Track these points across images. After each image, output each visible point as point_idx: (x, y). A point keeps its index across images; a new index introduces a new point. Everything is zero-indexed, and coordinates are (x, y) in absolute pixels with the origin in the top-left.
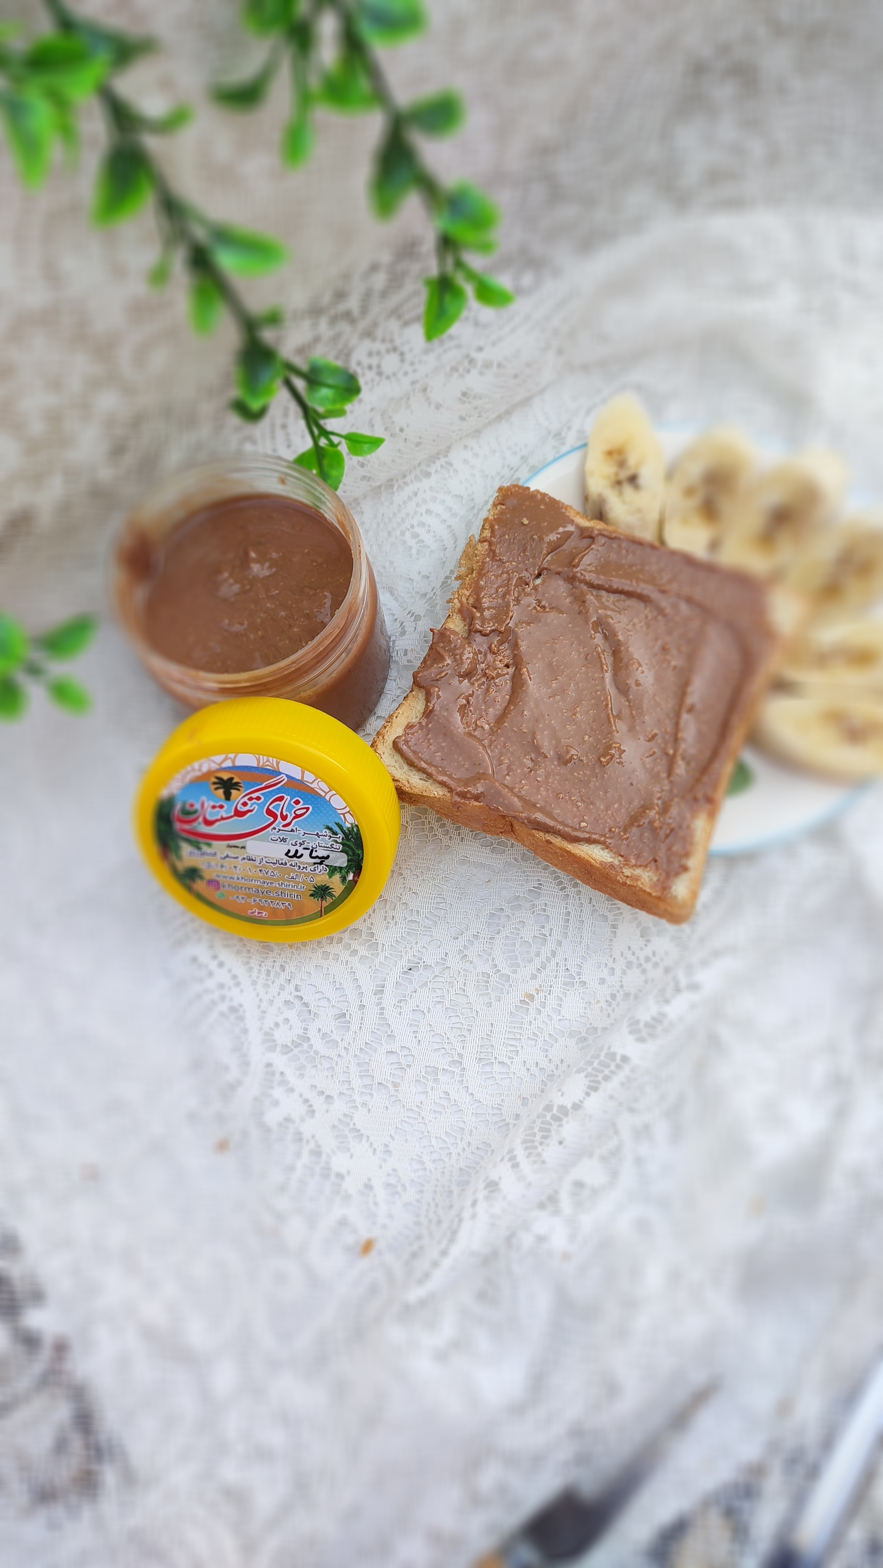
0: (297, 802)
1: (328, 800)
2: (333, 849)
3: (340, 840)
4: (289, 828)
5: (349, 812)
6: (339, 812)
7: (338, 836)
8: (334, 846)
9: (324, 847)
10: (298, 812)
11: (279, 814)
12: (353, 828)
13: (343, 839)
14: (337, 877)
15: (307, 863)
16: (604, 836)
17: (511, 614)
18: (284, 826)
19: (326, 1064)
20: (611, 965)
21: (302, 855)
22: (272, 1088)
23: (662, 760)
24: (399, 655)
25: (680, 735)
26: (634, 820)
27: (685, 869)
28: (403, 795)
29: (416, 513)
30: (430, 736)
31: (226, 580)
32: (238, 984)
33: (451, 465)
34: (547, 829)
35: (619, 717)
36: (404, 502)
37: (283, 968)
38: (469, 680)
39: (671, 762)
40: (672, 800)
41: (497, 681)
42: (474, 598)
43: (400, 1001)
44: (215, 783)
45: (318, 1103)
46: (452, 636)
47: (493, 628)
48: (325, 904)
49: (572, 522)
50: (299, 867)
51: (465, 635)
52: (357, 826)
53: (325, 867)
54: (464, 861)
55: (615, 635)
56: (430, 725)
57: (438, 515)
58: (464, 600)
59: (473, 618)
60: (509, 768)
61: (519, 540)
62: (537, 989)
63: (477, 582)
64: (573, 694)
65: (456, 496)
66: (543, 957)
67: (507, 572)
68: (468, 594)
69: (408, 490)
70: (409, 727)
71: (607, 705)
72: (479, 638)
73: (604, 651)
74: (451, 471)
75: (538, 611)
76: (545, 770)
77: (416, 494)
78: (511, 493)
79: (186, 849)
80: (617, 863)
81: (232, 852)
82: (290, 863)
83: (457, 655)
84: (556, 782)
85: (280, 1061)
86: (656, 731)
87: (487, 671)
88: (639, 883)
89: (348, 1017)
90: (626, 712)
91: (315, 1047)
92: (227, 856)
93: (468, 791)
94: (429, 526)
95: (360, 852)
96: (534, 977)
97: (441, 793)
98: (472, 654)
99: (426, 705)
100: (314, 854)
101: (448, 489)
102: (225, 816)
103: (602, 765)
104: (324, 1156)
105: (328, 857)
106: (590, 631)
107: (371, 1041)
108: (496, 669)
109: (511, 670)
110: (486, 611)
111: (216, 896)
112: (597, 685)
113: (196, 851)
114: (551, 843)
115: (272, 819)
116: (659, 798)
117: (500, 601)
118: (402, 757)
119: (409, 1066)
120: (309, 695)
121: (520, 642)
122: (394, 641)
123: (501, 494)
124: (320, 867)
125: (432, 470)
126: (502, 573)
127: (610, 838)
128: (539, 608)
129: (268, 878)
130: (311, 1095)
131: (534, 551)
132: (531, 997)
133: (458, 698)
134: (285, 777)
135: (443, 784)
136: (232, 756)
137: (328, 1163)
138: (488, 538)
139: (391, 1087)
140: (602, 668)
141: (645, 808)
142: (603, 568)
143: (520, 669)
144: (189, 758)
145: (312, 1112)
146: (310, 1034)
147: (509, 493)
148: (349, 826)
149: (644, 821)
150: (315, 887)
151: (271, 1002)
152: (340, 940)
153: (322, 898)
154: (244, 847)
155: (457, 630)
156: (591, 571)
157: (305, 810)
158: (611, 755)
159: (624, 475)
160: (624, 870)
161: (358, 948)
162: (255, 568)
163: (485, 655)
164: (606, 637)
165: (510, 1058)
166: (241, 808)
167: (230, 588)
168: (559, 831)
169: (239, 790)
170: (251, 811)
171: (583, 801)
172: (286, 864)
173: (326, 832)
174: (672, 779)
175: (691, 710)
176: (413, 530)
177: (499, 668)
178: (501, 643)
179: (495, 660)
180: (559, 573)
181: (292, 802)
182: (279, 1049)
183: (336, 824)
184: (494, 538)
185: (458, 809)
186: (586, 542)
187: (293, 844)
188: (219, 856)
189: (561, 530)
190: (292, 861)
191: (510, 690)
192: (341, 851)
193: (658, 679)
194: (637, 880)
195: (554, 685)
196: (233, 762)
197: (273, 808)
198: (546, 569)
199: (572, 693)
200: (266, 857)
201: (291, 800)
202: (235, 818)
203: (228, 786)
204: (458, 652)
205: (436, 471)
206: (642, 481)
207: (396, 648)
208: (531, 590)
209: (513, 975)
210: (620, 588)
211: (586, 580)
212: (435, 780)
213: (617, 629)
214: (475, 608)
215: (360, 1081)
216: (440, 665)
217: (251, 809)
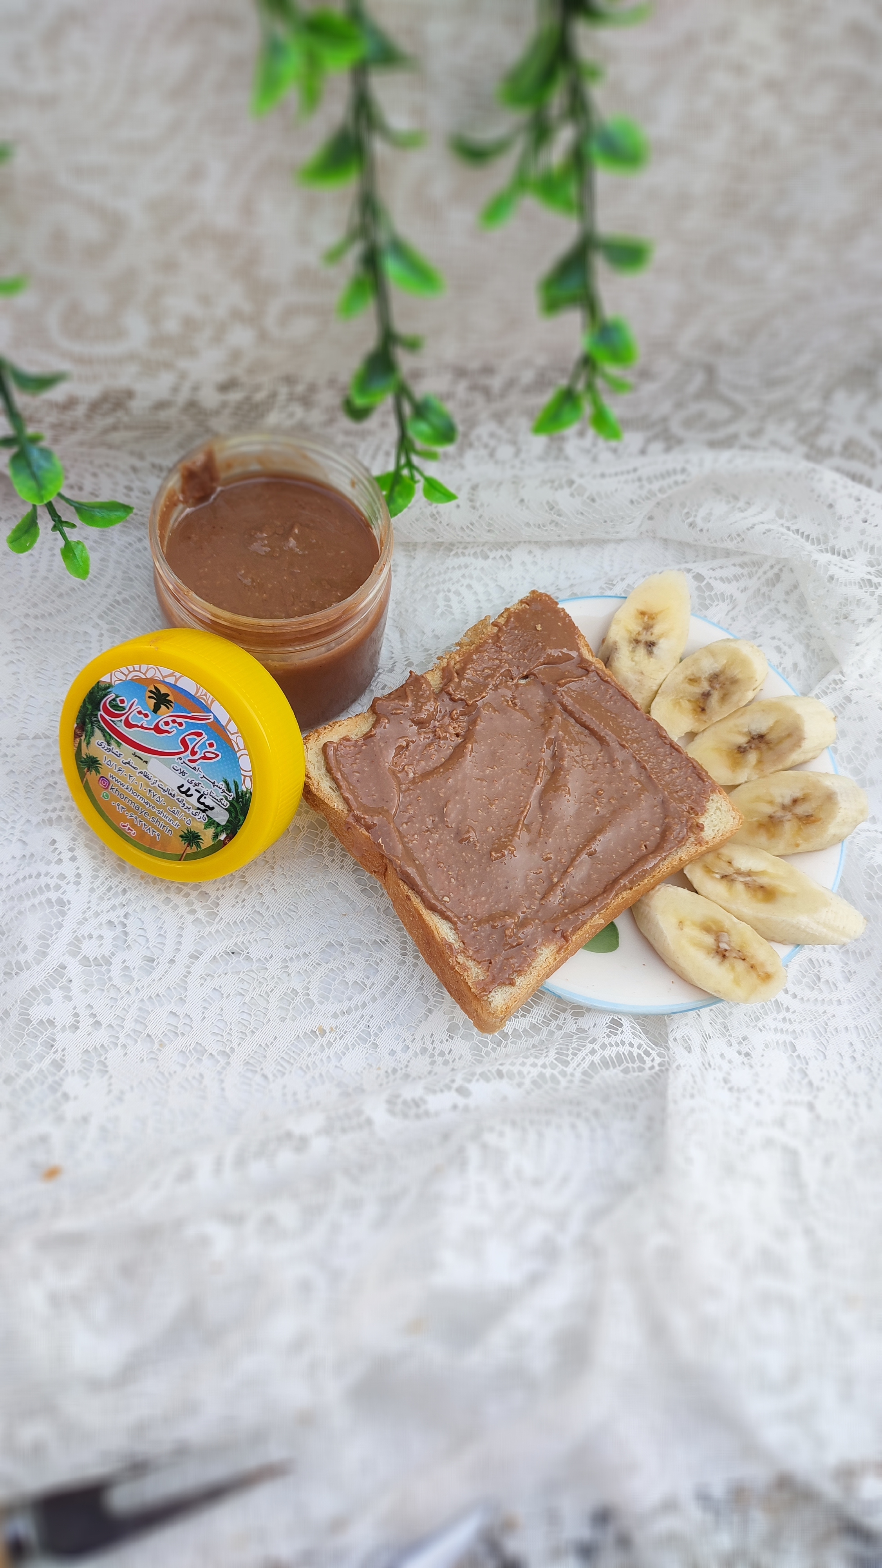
0: (211, 745)
1: (238, 756)
2: (220, 803)
3: (230, 799)
4: (193, 765)
5: (250, 777)
6: (242, 772)
7: (230, 794)
8: (223, 802)
9: (214, 797)
10: (208, 755)
11: (191, 747)
12: (246, 794)
13: (233, 798)
14: (211, 831)
15: (192, 805)
16: (459, 918)
17: (484, 694)
18: (190, 761)
19: (113, 994)
20: (408, 1043)
21: (191, 795)
22: (54, 988)
23: (544, 882)
24: (377, 686)
25: (570, 870)
26: (491, 918)
27: (512, 984)
28: (308, 793)
29: (459, 581)
30: (359, 756)
31: (263, 539)
32: (77, 883)
33: (510, 559)
34: (413, 886)
35: (528, 827)
36: (453, 568)
37: (124, 891)
38: (419, 729)
39: (552, 887)
40: (534, 920)
41: (441, 742)
42: (461, 665)
43: (208, 975)
44: (151, 691)
45: (86, 1022)
46: (424, 685)
47: (463, 697)
48: (189, 851)
49: (578, 650)
50: (184, 805)
51: (437, 691)
52: (251, 793)
53: (205, 816)
54: (333, 886)
55: (562, 759)
56: (364, 747)
57: (475, 593)
58: (452, 663)
59: (450, 680)
60: (410, 820)
61: (525, 640)
62: (331, 1028)
63: (471, 655)
64: (500, 788)
65: (500, 586)
66: (352, 1004)
67: (500, 660)
68: (458, 660)
69: (462, 560)
70: (346, 739)
71: (523, 812)
72: (446, 698)
73: (545, 767)
74: (507, 565)
75: (509, 705)
76: (440, 836)
77: (466, 566)
78: (540, 599)
79: (98, 738)
80: (456, 946)
81: (134, 761)
82: (178, 797)
83: (420, 702)
84: (443, 852)
85: (74, 969)
86: (551, 856)
87: (438, 729)
88: (466, 974)
89: (155, 963)
90: (535, 827)
91: (111, 974)
92: (128, 763)
93: (364, 818)
94: (463, 598)
95: (242, 818)
96: (335, 1016)
97: (340, 808)
98: (433, 708)
99: (371, 729)
100: (202, 800)
101: (496, 577)
102: (144, 725)
103: (490, 859)
104: (63, 1071)
105: (213, 808)
106: (543, 745)
107: (163, 995)
108: (446, 732)
109: (459, 740)
110: (465, 681)
111: (103, 795)
112: (524, 791)
113: (105, 744)
114: (410, 900)
115: (183, 749)
116: (523, 913)
117: (481, 679)
118: (325, 760)
119: (183, 1034)
120: (275, 666)
121: (478, 722)
122: (380, 674)
123: (532, 595)
124: (202, 814)
125: (491, 555)
126: (496, 659)
127: (462, 922)
128: (510, 703)
129: (152, 801)
130: (83, 1013)
131: (532, 655)
132: (323, 1032)
133: (401, 738)
134: (212, 717)
135: (346, 800)
136: (178, 675)
137: (62, 1080)
138: (499, 625)
139: (157, 1046)
140: (536, 780)
141: (507, 913)
142: (583, 698)
143: (467, 743)
144: (141, 658)
145: (75, 1027)
146: (114, 960)
147: (539, 599)
148: (245, 789)
149: (498, 924)
150: (188, 830)
151: (97, 914)
152: (187, 895)
153: (189, 844)
154: (146, 762)
155: (432, 683)
156: (571, 697)
157: (214, 756)
158: (502, 854)
159: (645, 637)
160: (459, 956)
161: (198, 909)
162: (292, 542)
163: (444, 717)
164: (554, 756)
165: (274, 1075)
166: (162, 725)
167: (260, 547)
168: (422, 892)
169: (168, 708)
170: (169, 732)
171: (457, 879)
172: (174, 796)
173: (222, 785)
174: (543, 902)
175: (590, 854)
176: (448, 594)
177: (449, 733)
178: (463, 714)
179: (449, 724)
180: (543, 684)
181: (207, 743)
182: (80, 957)
183: (234, 782)
184: (506, 627)
185: (348, 830)
186: (581, 671)
187: (189, 781)
188: (122, 759)
189: (565, 650)
190: (181, 796)
191: (448, 756)
192: (226, 809)
193: (578, 814)
194: (465, 970)
195: (488, 772)
196: (176, 680)
197: (188, 739)
198: (534, 675)
199: (498, 786)
200: (160, 781)
201: (206, 740)
202: (153, 731)
203: (161, 700)
204: (422, 700)
205: (495, 558)
206: (655, 650)
207: (378, 680)
208: (512, 685)
209: (319, 1005)
210: (587, 723)
211: (562, 702)
212: (342, 794)
213: (566, 755)
214: (457, 674)
215: (133, 1024)
216: (401, 703)
217: (170, 731)
